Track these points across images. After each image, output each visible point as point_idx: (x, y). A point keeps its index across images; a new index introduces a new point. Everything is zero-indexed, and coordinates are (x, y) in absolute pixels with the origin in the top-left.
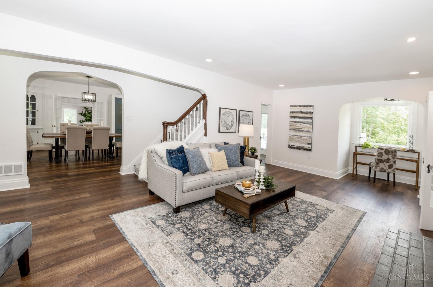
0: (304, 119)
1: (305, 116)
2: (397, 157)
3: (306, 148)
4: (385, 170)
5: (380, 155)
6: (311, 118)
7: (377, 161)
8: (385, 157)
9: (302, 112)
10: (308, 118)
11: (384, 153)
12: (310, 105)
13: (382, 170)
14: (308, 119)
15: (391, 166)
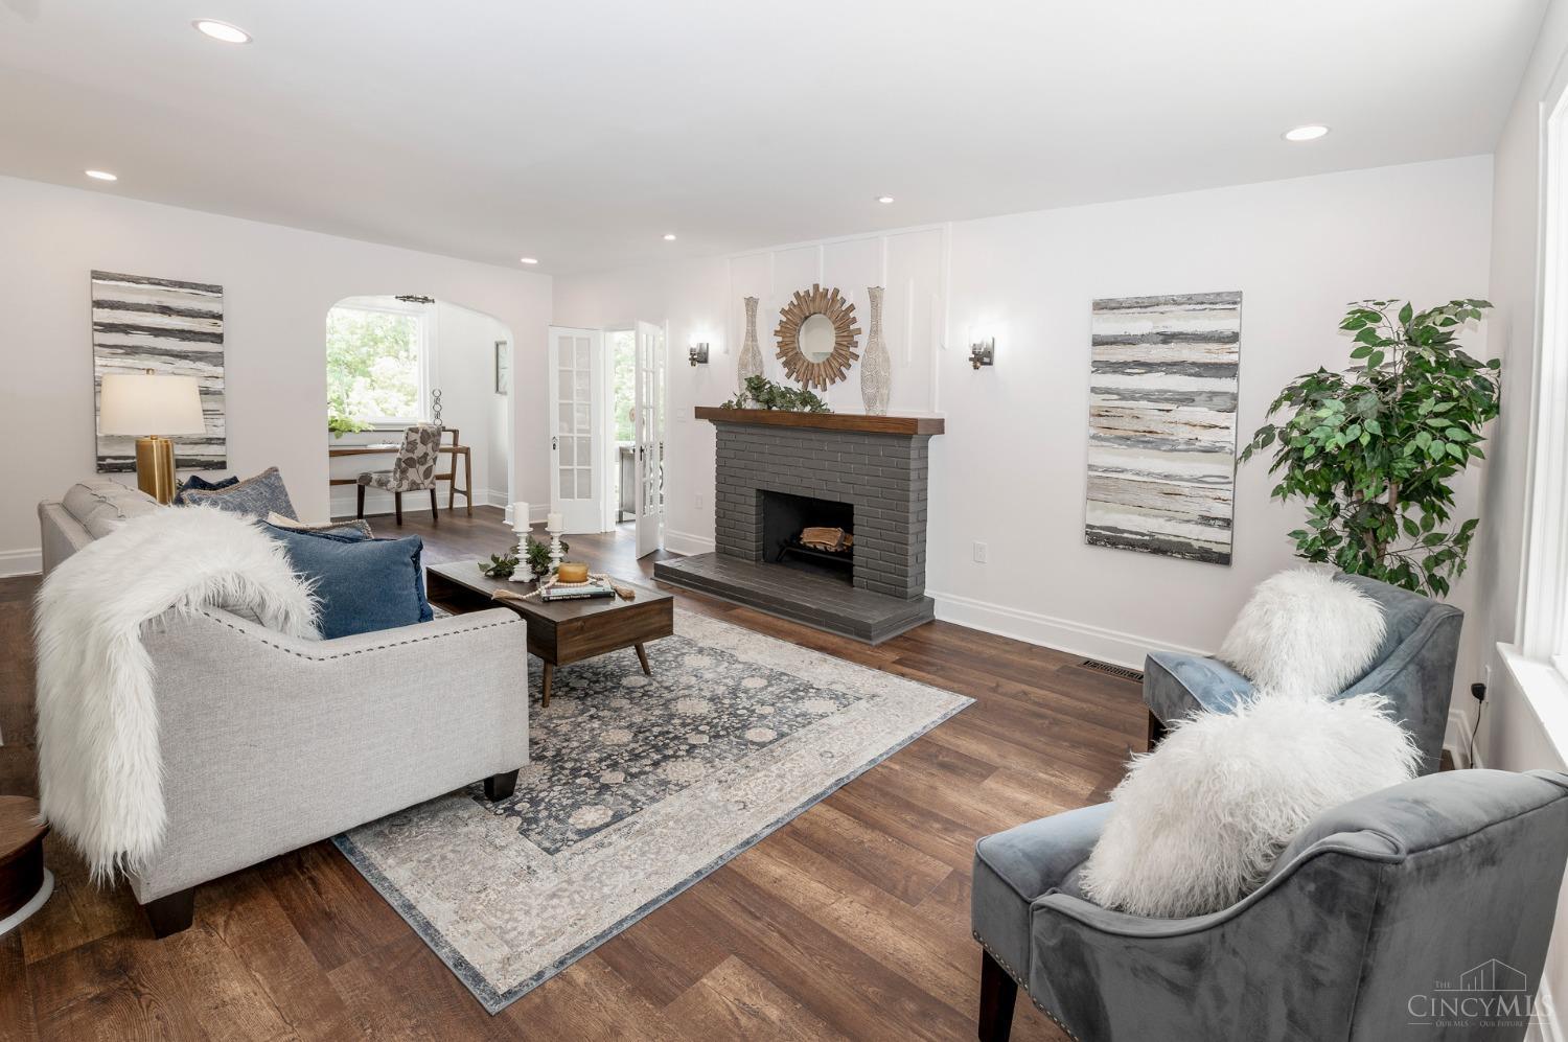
0: (183, 339)
1: (186, 328)
2: (441, 447)
3: (198, 458)
4: (419, 484)
5: (411, 446)
6: (218, 338)
7: (403, 465)
8: (420, 450)
9: (165, 310)
10: (204, 337)
11: (418, 441)
12: (208, 283)
13: (414, 487)
14: (200, 341)
15: (428, 473)
